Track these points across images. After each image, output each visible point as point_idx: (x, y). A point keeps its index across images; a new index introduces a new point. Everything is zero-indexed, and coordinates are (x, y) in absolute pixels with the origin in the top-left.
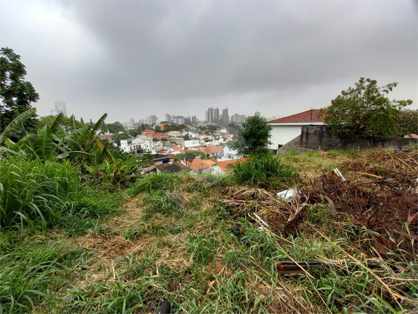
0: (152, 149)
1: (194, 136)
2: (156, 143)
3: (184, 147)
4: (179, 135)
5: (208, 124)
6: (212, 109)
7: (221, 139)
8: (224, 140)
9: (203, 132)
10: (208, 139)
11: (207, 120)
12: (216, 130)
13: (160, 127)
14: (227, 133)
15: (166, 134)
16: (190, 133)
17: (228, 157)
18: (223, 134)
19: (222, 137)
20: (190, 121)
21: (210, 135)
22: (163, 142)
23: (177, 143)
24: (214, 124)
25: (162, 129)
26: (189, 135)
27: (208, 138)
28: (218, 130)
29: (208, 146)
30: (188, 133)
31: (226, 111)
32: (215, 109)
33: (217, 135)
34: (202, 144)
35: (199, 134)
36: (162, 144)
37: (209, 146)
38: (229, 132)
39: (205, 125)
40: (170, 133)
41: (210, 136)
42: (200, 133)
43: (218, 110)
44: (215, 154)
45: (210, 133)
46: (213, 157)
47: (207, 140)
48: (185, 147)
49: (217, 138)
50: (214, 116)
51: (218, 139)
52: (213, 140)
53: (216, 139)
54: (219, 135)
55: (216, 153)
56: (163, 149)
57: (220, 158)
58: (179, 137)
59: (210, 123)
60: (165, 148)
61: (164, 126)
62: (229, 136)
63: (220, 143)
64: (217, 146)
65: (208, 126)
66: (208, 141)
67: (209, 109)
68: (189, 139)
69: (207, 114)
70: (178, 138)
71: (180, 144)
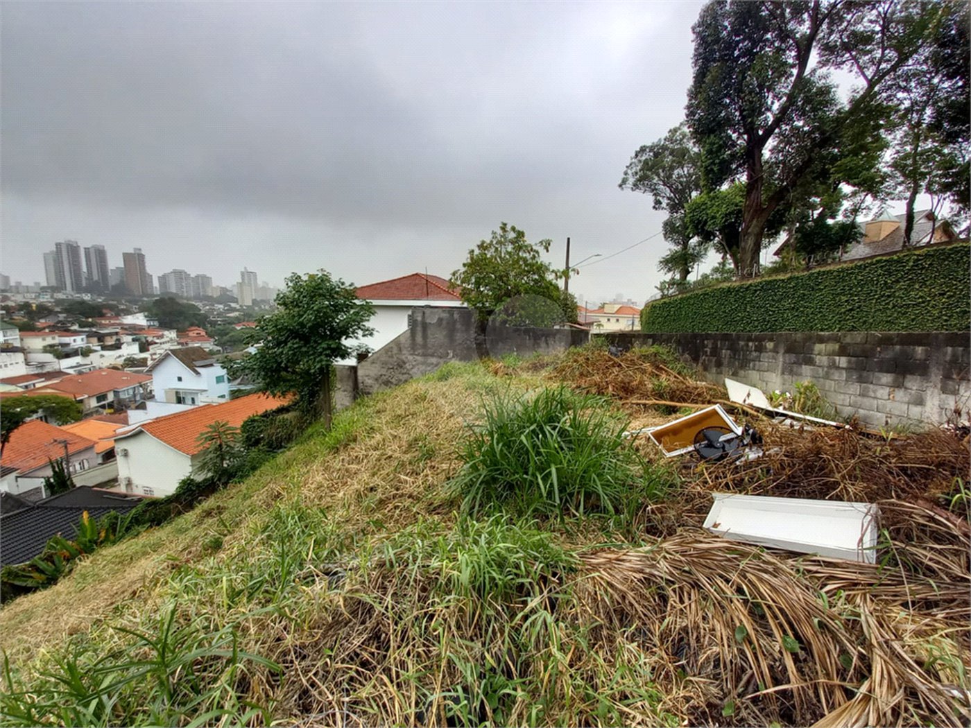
5: (60, 296)
6: (73, 249)
7: (128, 344)
8: (143, 348)
9: (42, 322)
10: (66, 349)
11: (53, 283)
12: (102, 316)
14: (149, 327)
17: (174, 399)
18: (133, 330)
19: (134, 340)
21: (76, 333)
24: (87, 297)
27: (68, 345)
28: (110, 318)
29: (71, 371)
31: (135, 260)
32: (87, 250)
33: (110, 335)
34: (42, 365)
35: (20, 331)
37: (80, 373)
38: (156, 323)
39: (46, 299)
41: (78, 338)
42: (27, 329)
43: (101, 254)
44: (111, 397)
45: (76, 327)
46: (103, 407)
47: (62, 353)
49: (110, 341)
50: (84, 269)
51: (118, 346)
52: (96, 351)
53: (104, 348)
54: (117, 333)
55: (116, 393)
57: (142, 407)
59: (68, 294)
62: (162, 337)
63: (125, 360)
64: (115, 368)
65: (58, 302)
66: (67, 356)
67: (58, 245)
69: (51, 262)
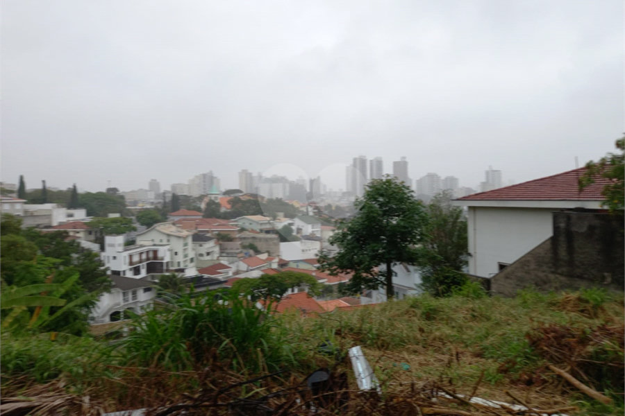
0: (189, 261)
1: (308, 229)
2: (201, 246)
3: (276, 260)
4: (268, 227)
11: (350, 189)
13: (218, 205)
15: (232, 222)
16: (297, 223)
20: (306, 191)
22: (220, 245)
23: (259, 248)
25: (223, 210)
26: (294, 228)
30: (291, 222)
35: (322, 225)
36: (217, 249)
40: (243, 221)
48: (281, 260)
50: (369, 177)
56: (217, 262)
58: (268, 232)
60: (224, 261)
61: (229, 202)
68: (295, 239)
70: (263, 235)
71: (268, 252)
